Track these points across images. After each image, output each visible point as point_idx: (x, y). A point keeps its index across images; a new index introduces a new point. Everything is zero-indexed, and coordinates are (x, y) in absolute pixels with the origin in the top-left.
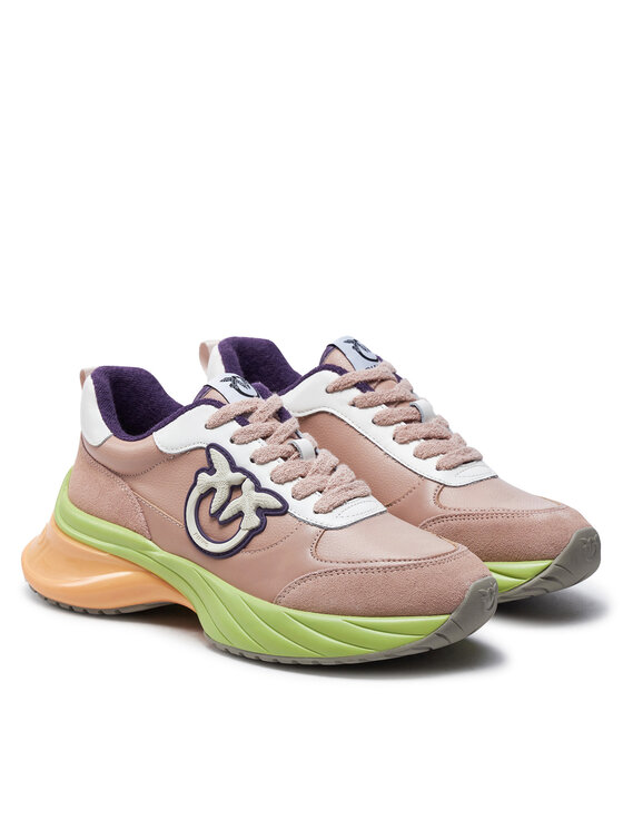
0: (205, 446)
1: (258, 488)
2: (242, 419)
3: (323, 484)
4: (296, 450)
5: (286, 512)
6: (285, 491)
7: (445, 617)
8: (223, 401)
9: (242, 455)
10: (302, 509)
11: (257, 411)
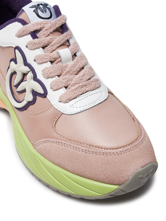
0: (14, 47)
1: (35, 78)
2: (34, 34)
3: (68, 83)
4: (60, 57)
5: (46, 97)
6: (47, 83)
7: (116, 187)
8: (27, 21)
9: (30, 56)
10: (53, 97)
11: (44, 30)
